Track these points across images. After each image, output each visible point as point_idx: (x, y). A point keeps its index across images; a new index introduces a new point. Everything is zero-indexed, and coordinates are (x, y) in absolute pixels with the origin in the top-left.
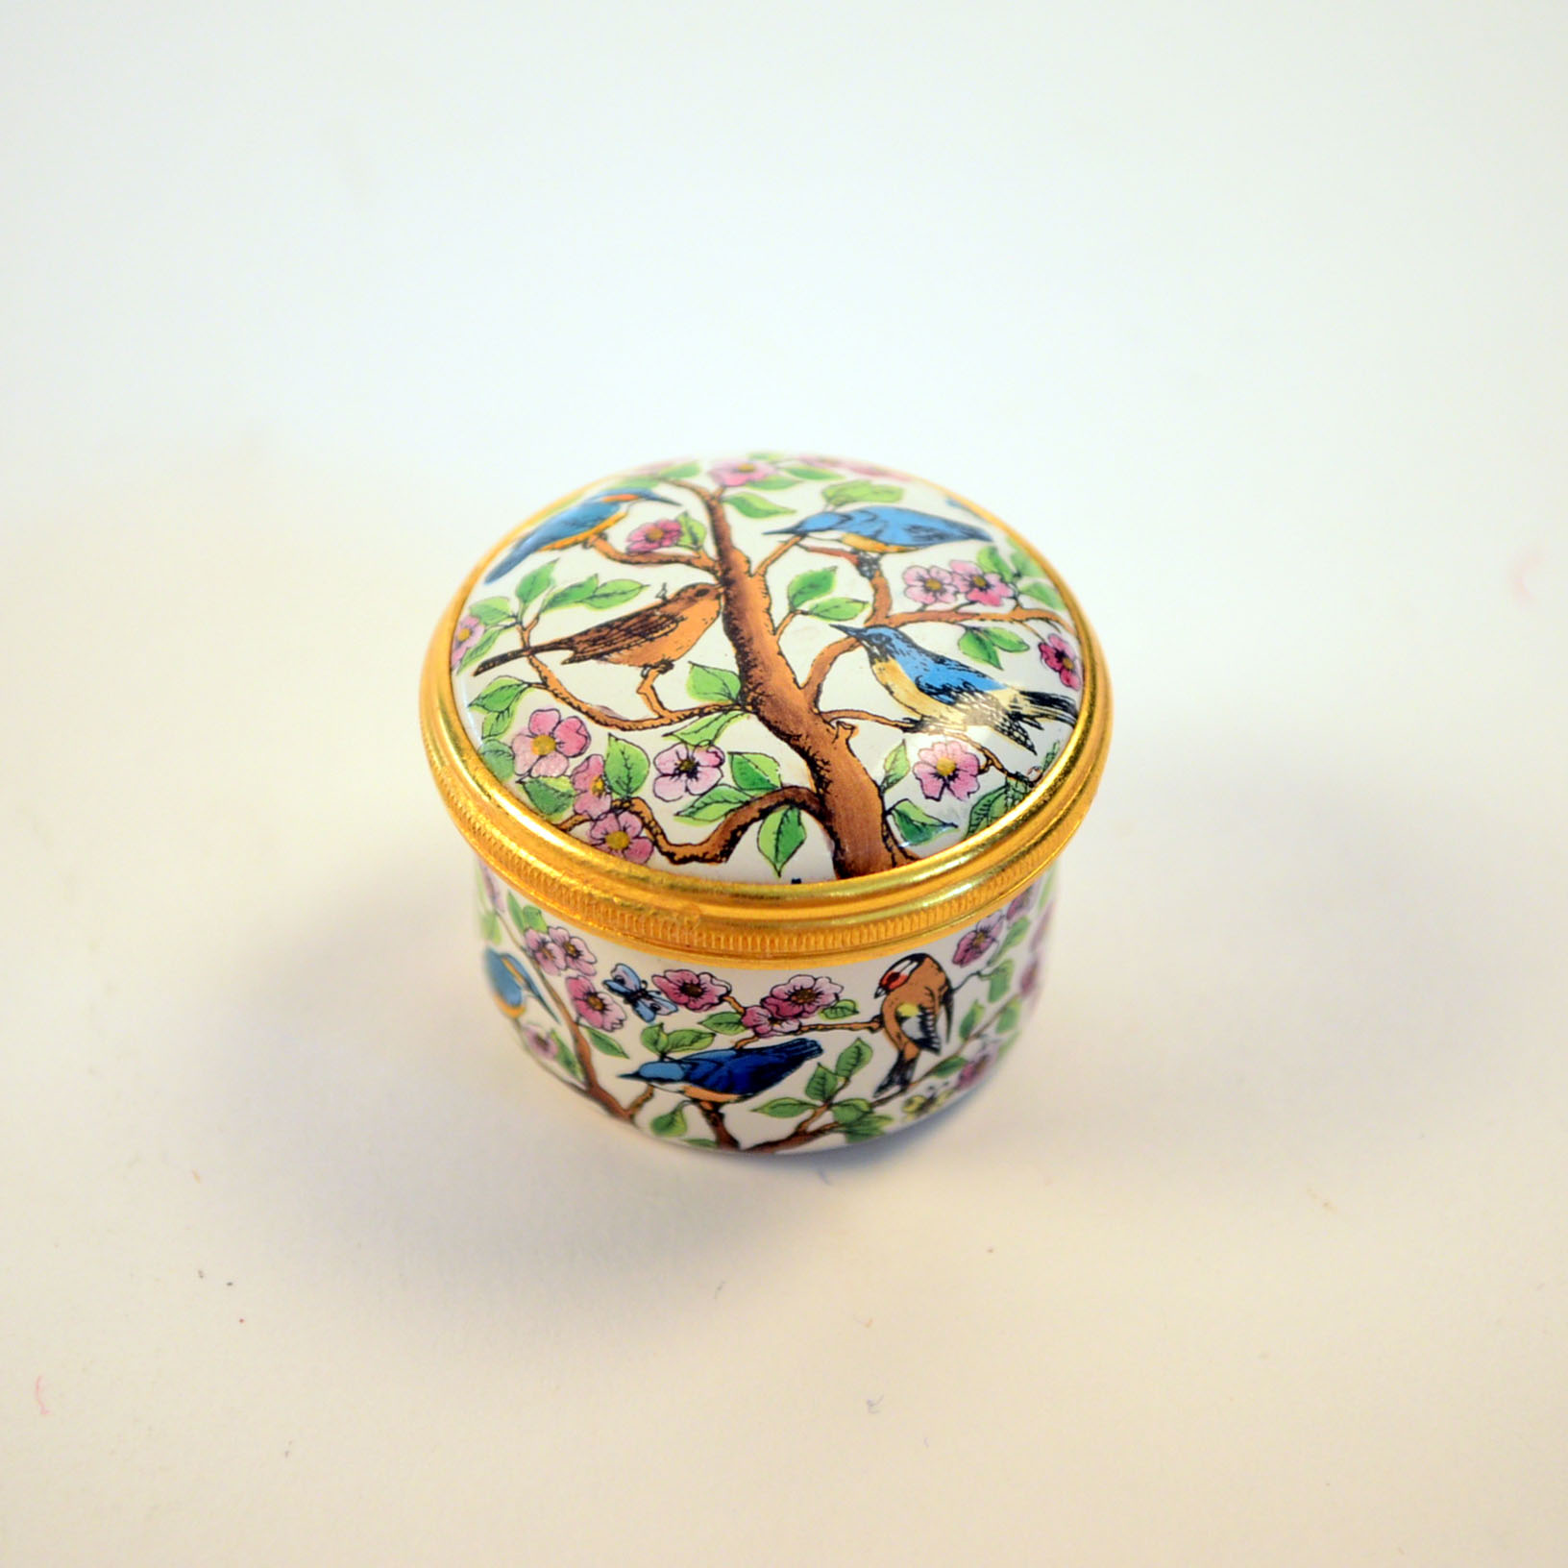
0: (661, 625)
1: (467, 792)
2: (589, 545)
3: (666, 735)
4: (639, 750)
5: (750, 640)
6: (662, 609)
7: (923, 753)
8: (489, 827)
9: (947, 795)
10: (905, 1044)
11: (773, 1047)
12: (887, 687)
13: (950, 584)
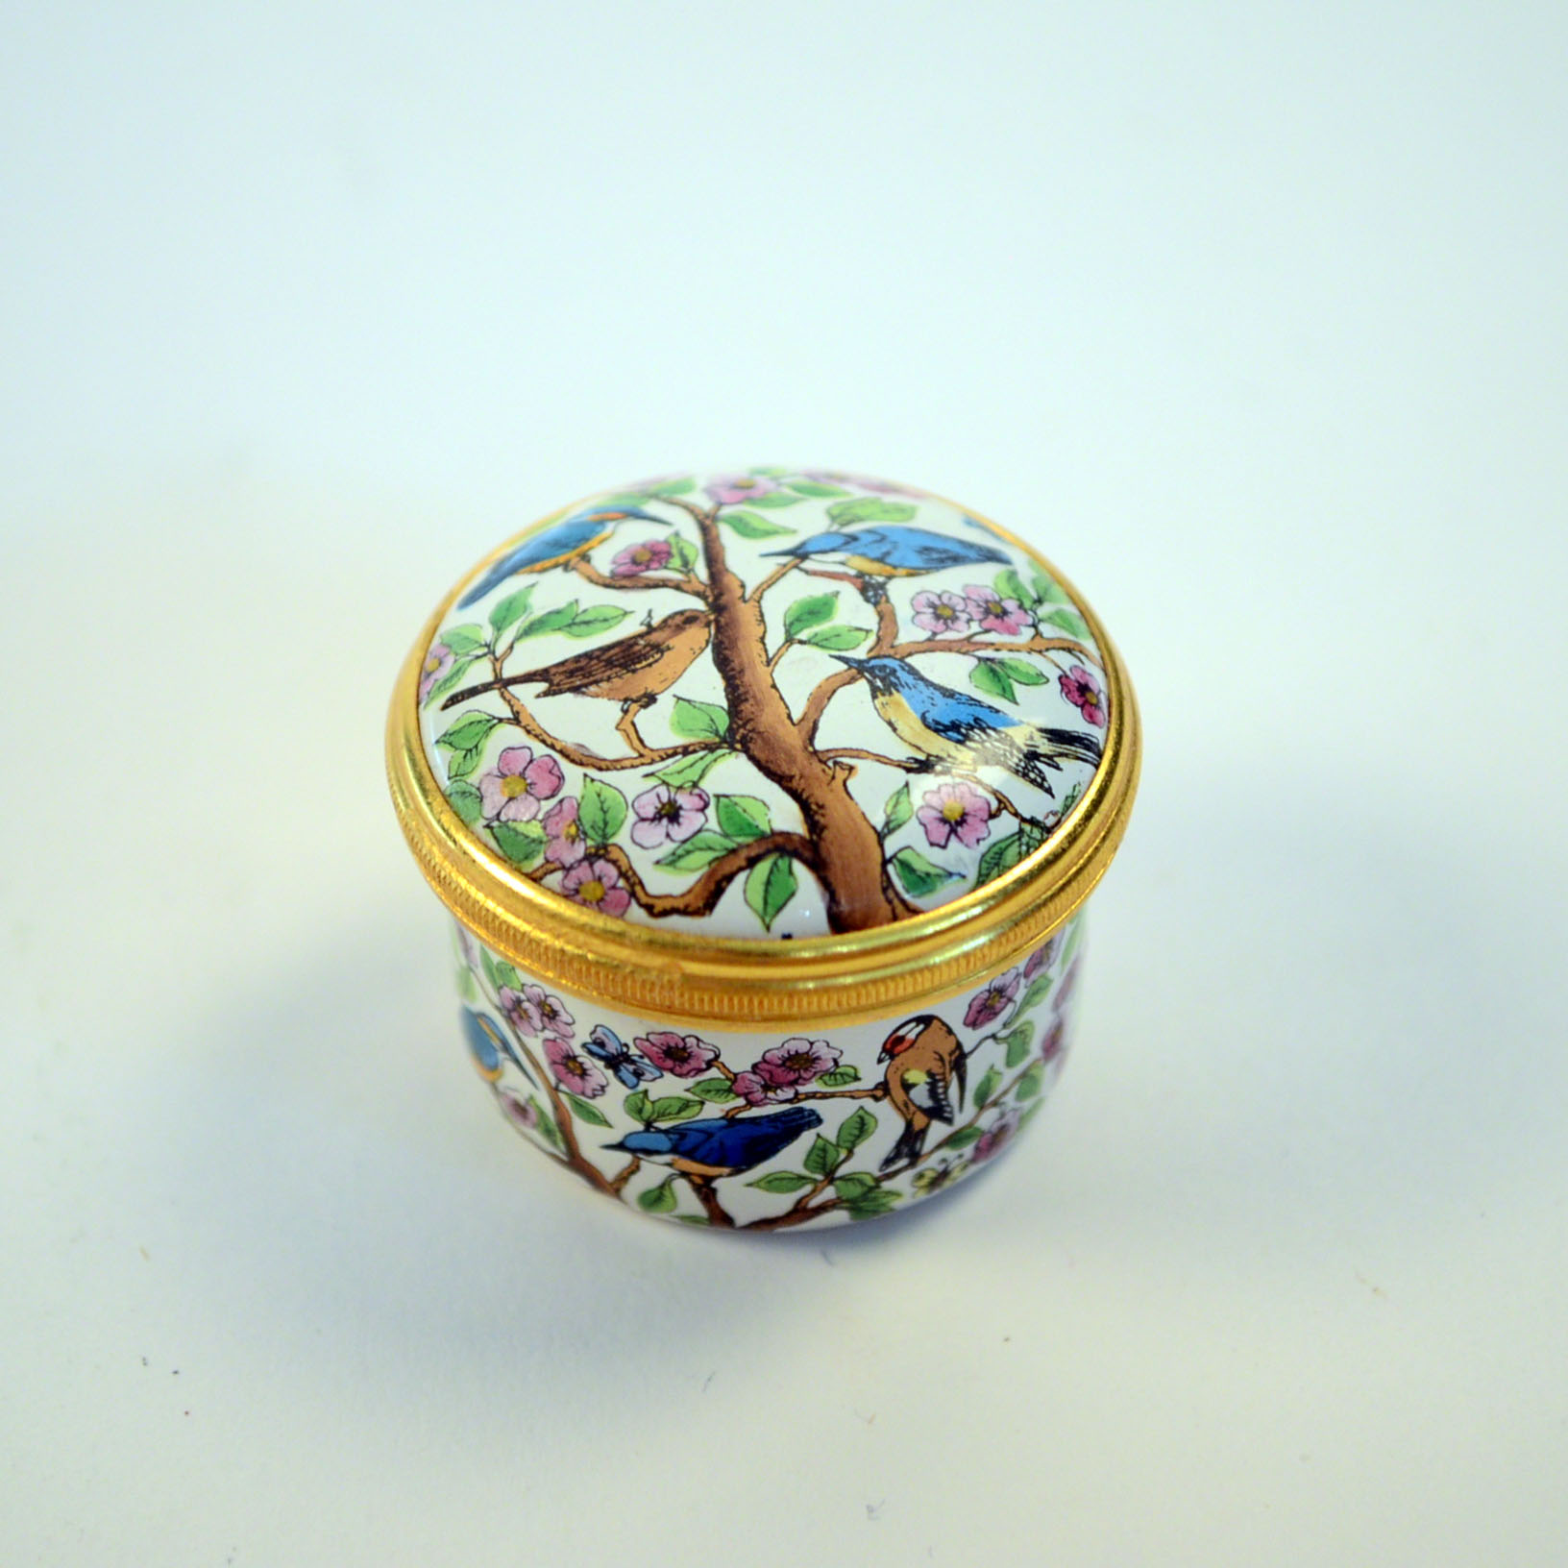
0: (644, 655)
1: (432, 837)
2: (570, 568)
3: (646, 776)
4: (616, 792)
5: (742, 671)
6: (646, 638)
7: (928, 796)
8: (454, 875)
9: (954, 842)
10: (914, 1114)
11: (768, 1116)
12: (890, 724)
13: (963, 611)
